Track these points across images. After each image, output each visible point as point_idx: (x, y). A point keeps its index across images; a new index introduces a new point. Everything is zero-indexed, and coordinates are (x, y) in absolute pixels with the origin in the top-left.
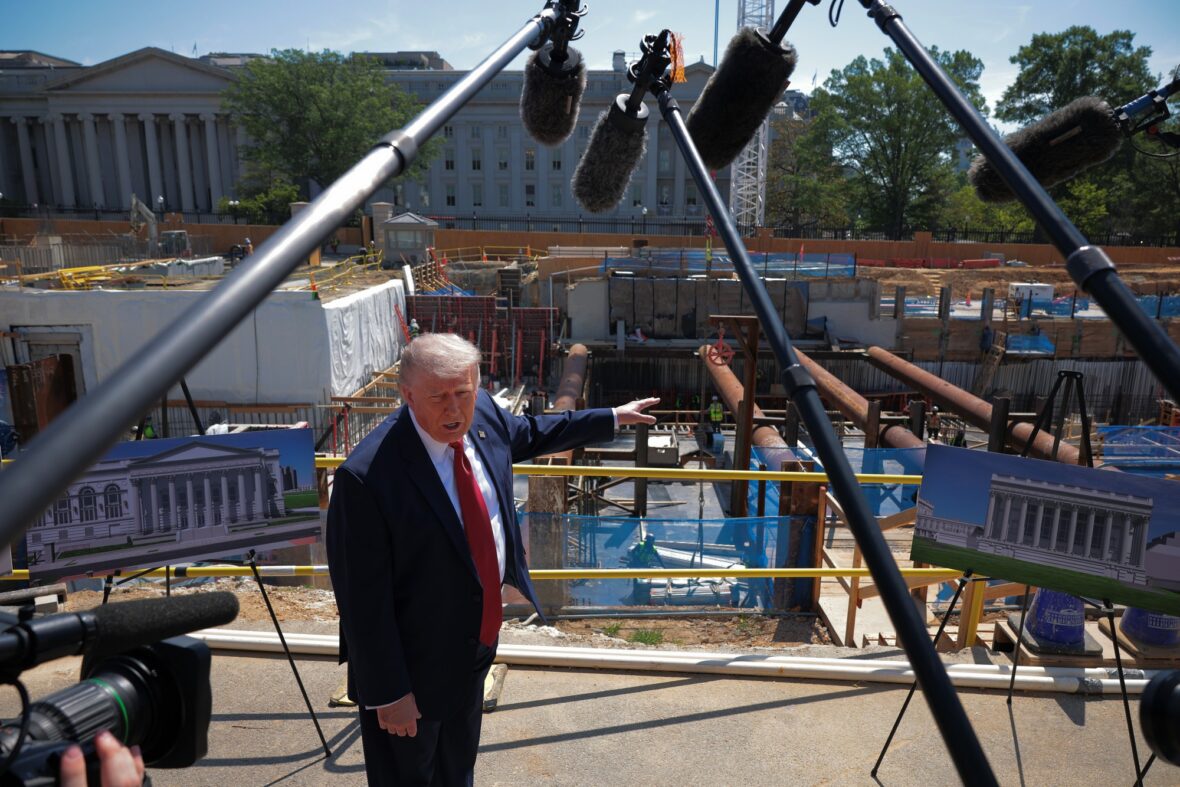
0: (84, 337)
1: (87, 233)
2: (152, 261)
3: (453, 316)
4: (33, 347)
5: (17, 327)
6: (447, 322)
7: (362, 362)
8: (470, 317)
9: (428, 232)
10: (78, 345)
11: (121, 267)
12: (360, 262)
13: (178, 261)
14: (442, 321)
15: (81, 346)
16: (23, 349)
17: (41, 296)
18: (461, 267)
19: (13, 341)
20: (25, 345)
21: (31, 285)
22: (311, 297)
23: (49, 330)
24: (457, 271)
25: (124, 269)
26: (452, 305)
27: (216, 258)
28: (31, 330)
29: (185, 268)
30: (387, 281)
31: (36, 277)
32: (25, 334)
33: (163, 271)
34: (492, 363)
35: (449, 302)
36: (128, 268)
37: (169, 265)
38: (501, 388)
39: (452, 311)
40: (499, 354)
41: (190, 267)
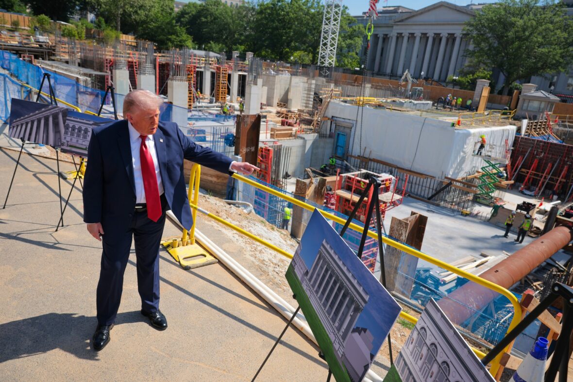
0: (354, 126)
1: (381, 85)
2: (398, 99)
3: (542, 152)
4: (337, 126)
5: (334, 117)
6: (537, 154)
7: (471, 164)
8: (552, 154)
9: (551, 103)
10: (351, 129)
11: (384, 100)
12: (504, 114)
13: (410, 101)
14: (534, 154)
17: (345, 106)
18: (565, 126)
19: (331, 122)
20: (334, 125)
21: (345, 102)
22: (451, 125)
23: (343, 120)
24: (561, 128)
25: (385, 101)
26: (543, 146)
27: (429, 102)
28: (338, 119)
29: (412, 104)
30: (507, 125)
31: (349, 99)
32: (336, 120)
33: (402, 104)
34: (557, 184)
35: (541, 144)
36: (387, 100)
37: (405, 102)
38: (557, 200)
39: (542, 150)
41: (415, 104)
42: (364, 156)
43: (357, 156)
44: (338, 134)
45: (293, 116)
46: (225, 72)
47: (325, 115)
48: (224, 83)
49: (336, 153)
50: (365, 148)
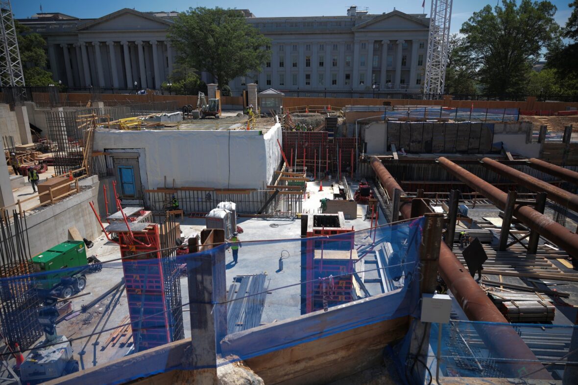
0: (141, 155)
1: (115, 101)
2: (154, 114)
3: (305, 142)
4: (115, 160)
5: (108, 149)
6: (303, 145)
7: (273, 167)
8: (314, 142)
9: (281, 98)
10: (138, 159)
11: (142, 118)
13: (164, 114)
14: (300, 144)
16: (110, 160)
17: (120, 134)
18: (298, 116)
19: (105, 156)
20: (111, 158)
21: (109, 127)
22: (258, 133)
23: (123, 151)
24: (296, 118)
26: (305, 136)
27: (179, 112)
28: (114, 151)
29: (167, 117)
31: (110, 123)
32: (111, 153)
33: (158, 119)
35: (304, 134)
36: (145, 118)
37: (161, 116)
39: (305, 139)
40: (330, 161)
41: (169, 117)
42: (167, 187)
43: (156, 189)
44: (120, 169)
45: (23, 158)
47: (95, 148)
49: (123, 192)
50: (165, 177)
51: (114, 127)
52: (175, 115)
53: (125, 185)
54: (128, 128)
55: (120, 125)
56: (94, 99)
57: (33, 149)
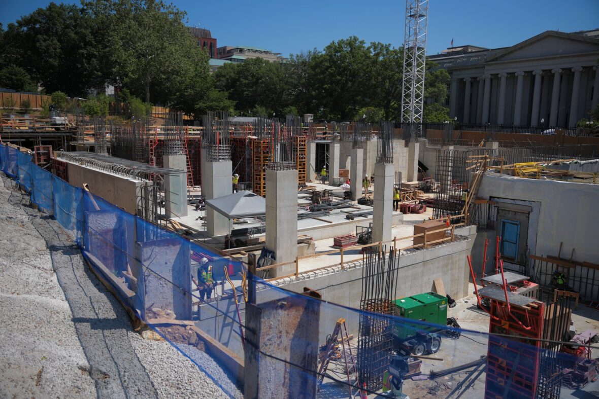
0: (534, 210)
2: (561, 160)
4: (500, 211)
5: (494, 197)
10: (529, 214)
11: (544, 164)
13: (575, 161)
15: (531, 214)
16: (494, 211)
17: (513, 181)
19: (490, 205)
20: (496, 209)
23: (512, 202)
25: (546, 164)
28: (502, 200)
29: (579, 166)
32: (497, 202)
33: (567, 167)
37: (570, 163)
41: (582, 165)
42: (561, 257)
43: (545, 256)
44: (504, 223)
46: (303, 143)
47: (480, 195)
48: (302, 158)
50: (562, 243)
51: (507, 172)
52: (591, 163)
53: (505, 243)
54: (524, 175)
55: (514, 170)
56: (489, 138)
57: (416, 187)
